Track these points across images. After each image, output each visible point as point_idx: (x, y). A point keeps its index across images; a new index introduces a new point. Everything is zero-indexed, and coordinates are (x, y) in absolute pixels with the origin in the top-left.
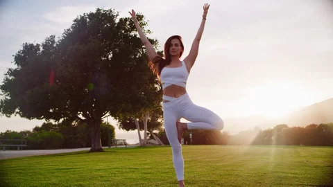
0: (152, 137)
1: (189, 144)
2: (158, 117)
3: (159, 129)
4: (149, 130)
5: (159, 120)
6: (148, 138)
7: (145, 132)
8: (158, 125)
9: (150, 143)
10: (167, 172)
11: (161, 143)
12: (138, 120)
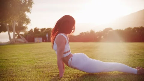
0: (19, 37)
1: (46, 41)
2: (23, 23)
3: (24, 32)
4: (17, 32)
5: (24, 25)
6: (16, 38)
7: (14, 33)
8: (23, 29)
9: (17, 41)
10: (29, 61)
11: (26, 41)
12: (8, 24)
